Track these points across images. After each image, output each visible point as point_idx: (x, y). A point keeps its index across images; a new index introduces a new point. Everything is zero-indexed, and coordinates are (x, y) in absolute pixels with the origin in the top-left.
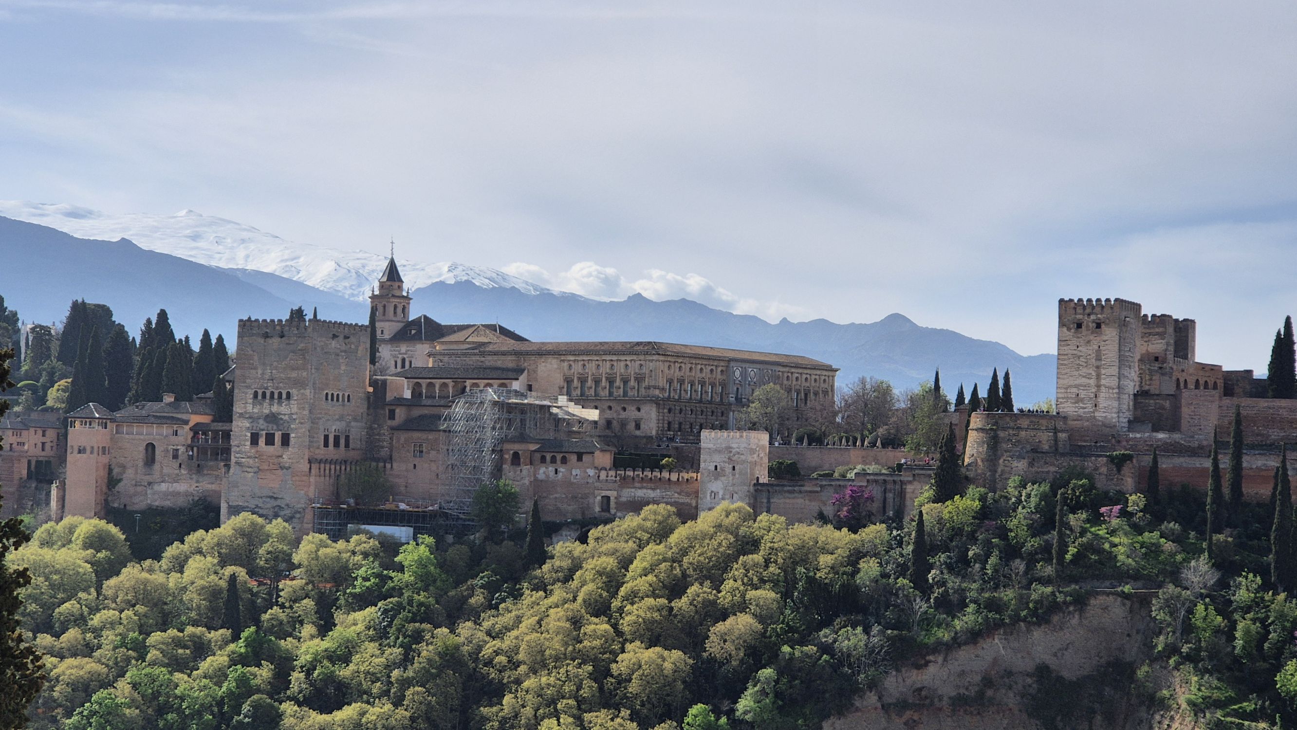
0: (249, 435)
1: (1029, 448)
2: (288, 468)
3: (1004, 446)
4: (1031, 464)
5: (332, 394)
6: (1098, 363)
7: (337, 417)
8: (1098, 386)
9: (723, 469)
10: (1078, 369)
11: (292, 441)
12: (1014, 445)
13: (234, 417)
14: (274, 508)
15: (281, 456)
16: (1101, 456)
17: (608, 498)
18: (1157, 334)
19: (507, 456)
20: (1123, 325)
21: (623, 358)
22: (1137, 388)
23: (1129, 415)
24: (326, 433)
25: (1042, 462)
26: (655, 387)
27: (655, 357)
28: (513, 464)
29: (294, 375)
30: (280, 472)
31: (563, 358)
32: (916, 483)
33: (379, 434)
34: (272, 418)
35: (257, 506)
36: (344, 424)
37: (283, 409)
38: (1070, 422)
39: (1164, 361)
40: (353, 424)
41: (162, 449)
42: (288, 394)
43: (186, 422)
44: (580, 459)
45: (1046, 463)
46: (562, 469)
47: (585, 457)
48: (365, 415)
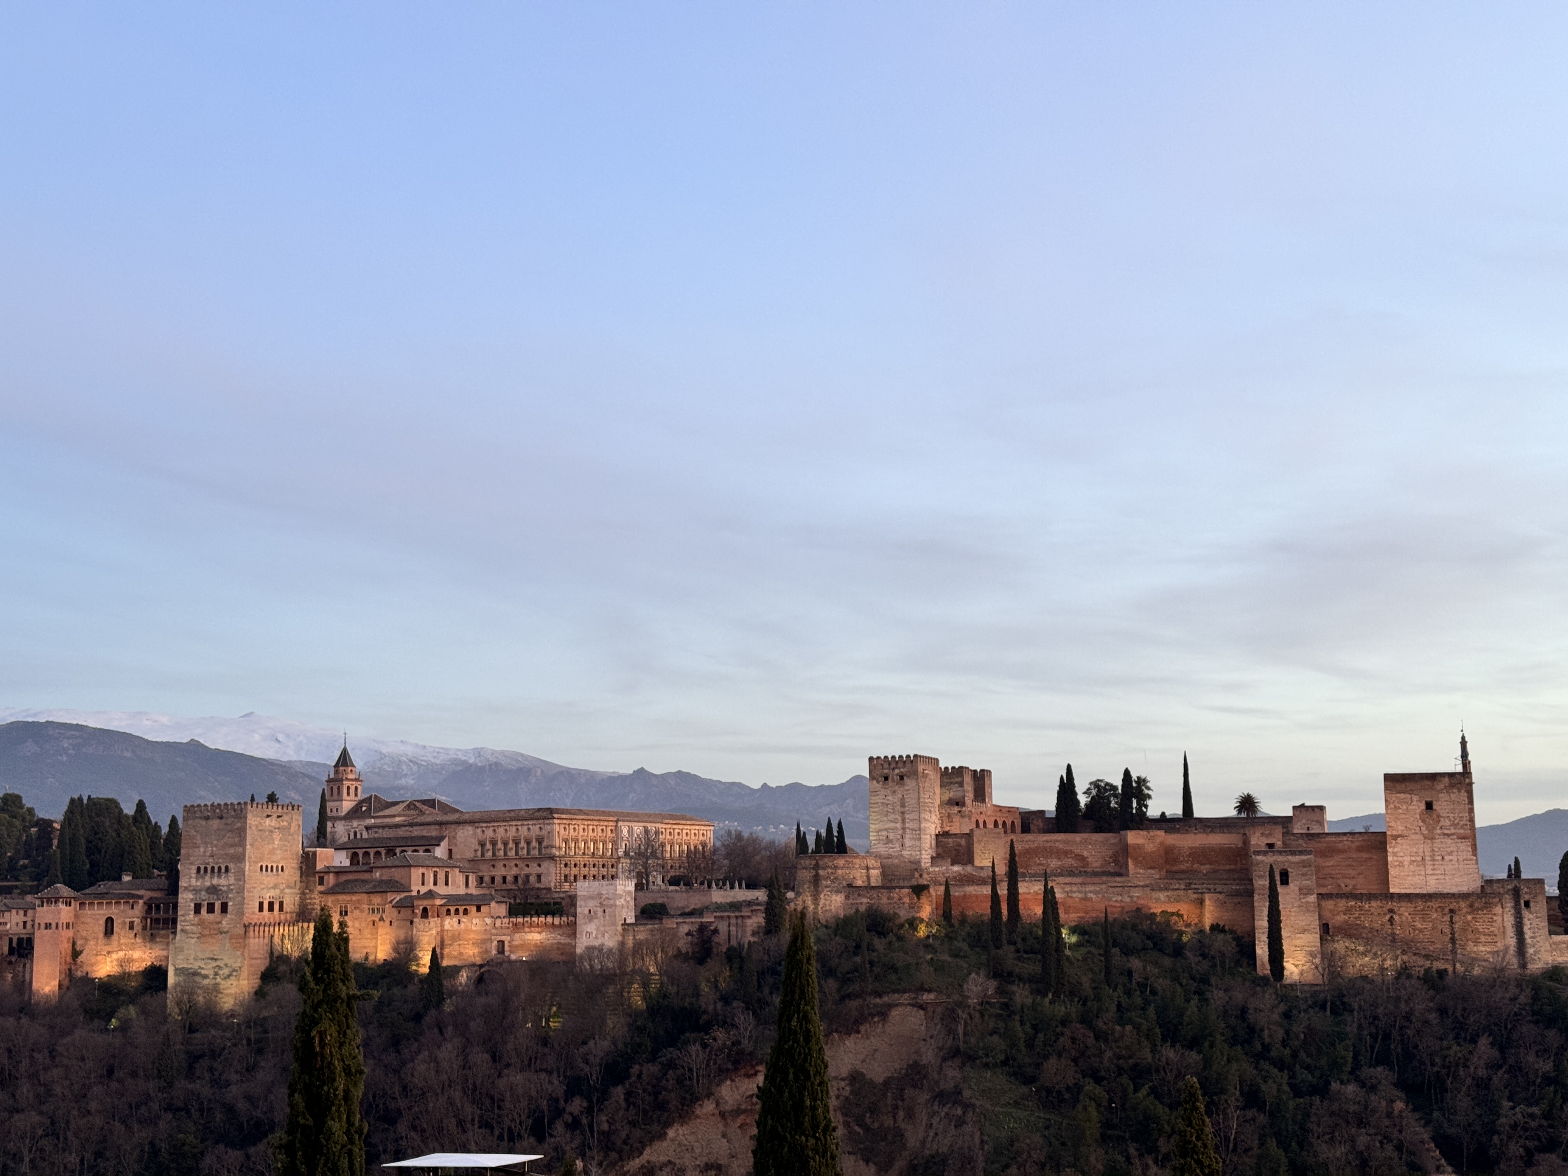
0: (193, 905)
1: (845, 884)
2: (225, 933)
3: (824, 882)
4: (847, 897)
5: (267, 867)
6: (903, 809)
7: (271, 885)
8: (904, 829)
9: (595, 913)
10: (886, 815)
11: (230, 909)
12: (832, 881)
13: (180, 890)
14: (214, 968)
15: (220, 922)
16: (903, 887)
17: (503, 942)
18: (957, 783)
19: (417, 911)
20: (923, 777)
21: (525, 823)
22: (939, 829)
23: (932, 852)
24: (261, 900)
25: (856, 895)
26: (552, 846)
27: (552, 821)
28: (422, 917)
29: (232, 851)
30: (220, 937)
31: (477, 825)
32: (754, 917)
33: (310, 898)
34: (213, 890)
35: (200, 967)
36: (278, 891)
37: (221, 882)
38: (882, 860)
39: (963, 804)
40: (287, 891)
41: (119, 921)
42: (227, 867)
43: (141, 897)
44: (479, 909)
45: (859, 895)
46: (464, 919)
47: (482, 908)
48: (298, 884)
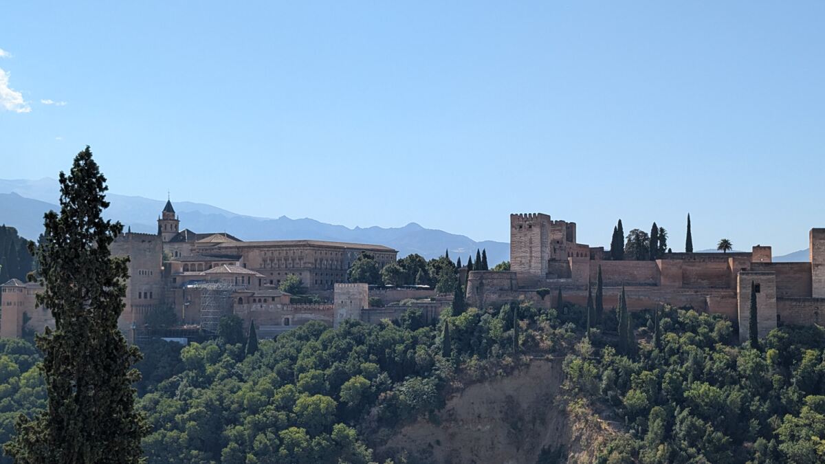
3: (486, 287)
5: (143, 271)
6: (531, 245)
7: (145, 282)
8: (531, 257)
9: (345, 303)
10: (521, 249)
12: (491, 287)
16: (533, 291)
17: (288, 319)
18: (558, 230)
19: (235, 300)
20: (542, 226)
21: (292, 248)
22: (550, 257)
23: (546, 271)
24: (140, 291)
25: (505, 295)
26: (309, 263)
27: (308, 248)
28: (239, 303)
31: (261, 249)
32: (443, 307)
33: (168, 291)
36: (149, 286)
38: (518, 275)
39: (562, 243)
40: (154, 286)
44: (273, 299)
45: (507, 295)
46: (264, 305)
47: (276, 299)
48: (160, 281)
